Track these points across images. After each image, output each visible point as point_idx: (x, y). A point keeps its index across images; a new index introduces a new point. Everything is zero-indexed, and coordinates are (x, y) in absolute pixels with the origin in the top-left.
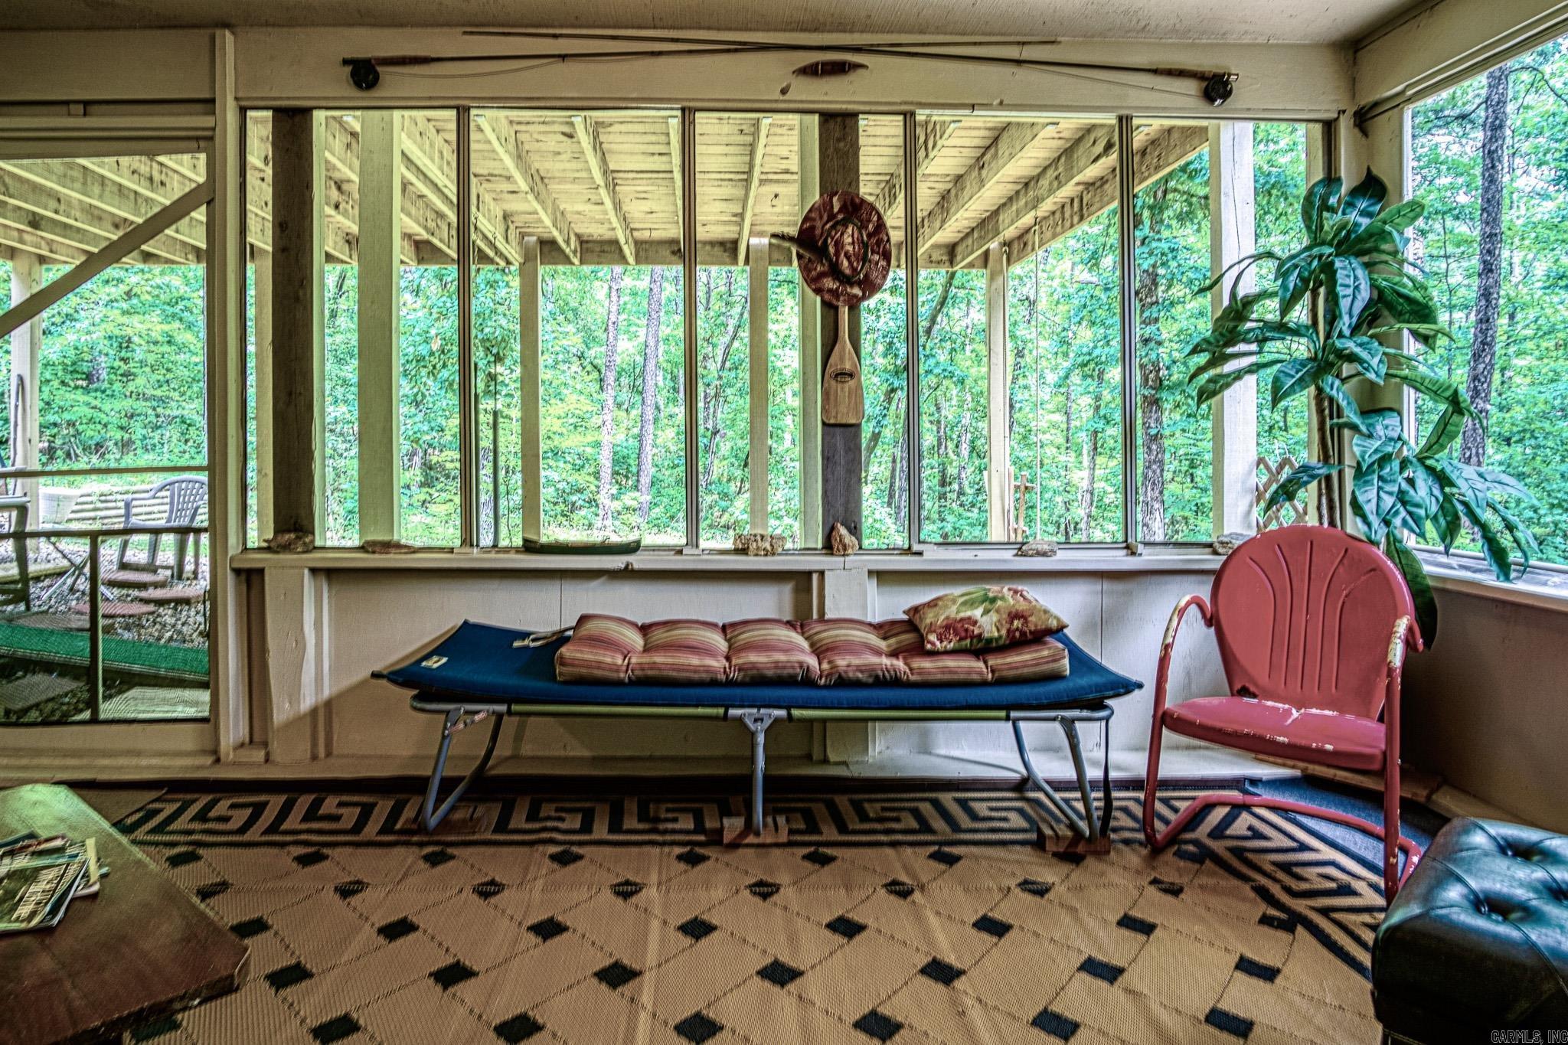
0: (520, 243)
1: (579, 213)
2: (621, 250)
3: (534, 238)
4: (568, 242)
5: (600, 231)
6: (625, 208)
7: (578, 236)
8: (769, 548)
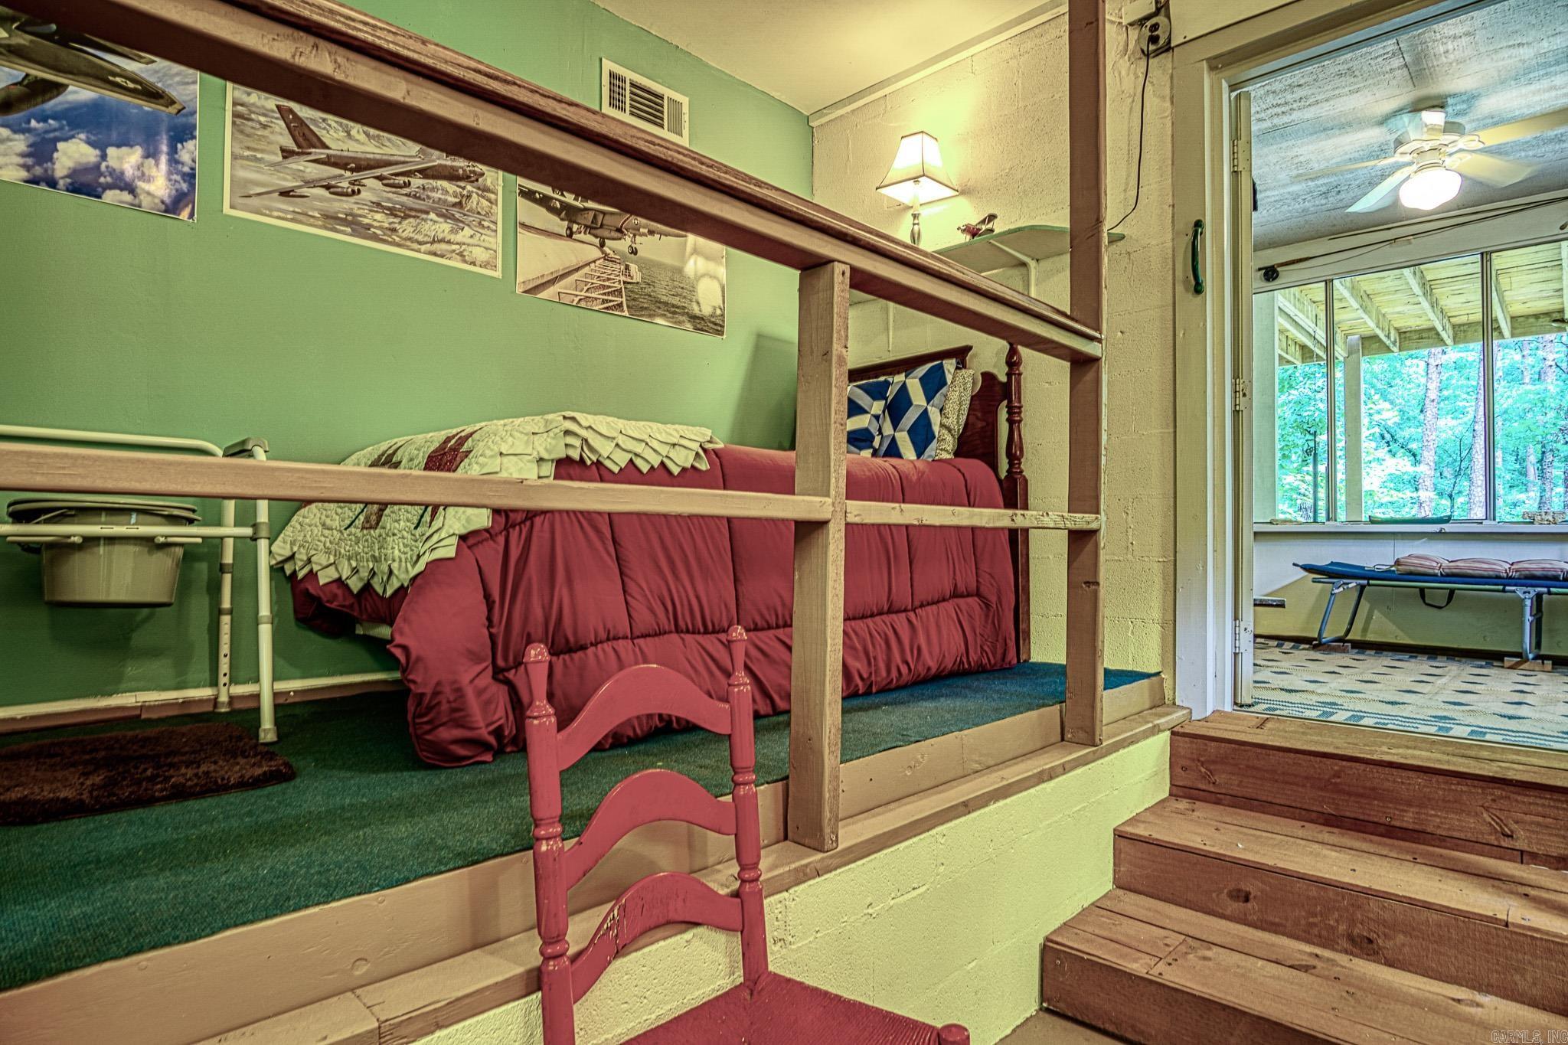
0: (1345, 342)
1: (1399, 313)
2: (1438, 334)
3: (1357, 336)
4: (1388, 337)
5: (1418, 323)
6: (1442, 303)
7: (1396, 329)
8: (1551, 519)
